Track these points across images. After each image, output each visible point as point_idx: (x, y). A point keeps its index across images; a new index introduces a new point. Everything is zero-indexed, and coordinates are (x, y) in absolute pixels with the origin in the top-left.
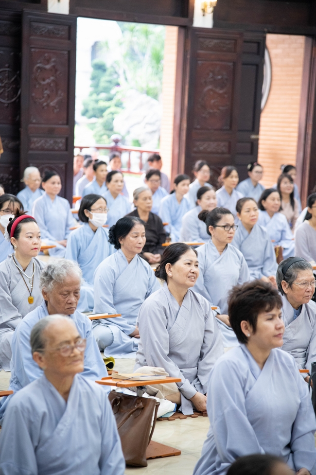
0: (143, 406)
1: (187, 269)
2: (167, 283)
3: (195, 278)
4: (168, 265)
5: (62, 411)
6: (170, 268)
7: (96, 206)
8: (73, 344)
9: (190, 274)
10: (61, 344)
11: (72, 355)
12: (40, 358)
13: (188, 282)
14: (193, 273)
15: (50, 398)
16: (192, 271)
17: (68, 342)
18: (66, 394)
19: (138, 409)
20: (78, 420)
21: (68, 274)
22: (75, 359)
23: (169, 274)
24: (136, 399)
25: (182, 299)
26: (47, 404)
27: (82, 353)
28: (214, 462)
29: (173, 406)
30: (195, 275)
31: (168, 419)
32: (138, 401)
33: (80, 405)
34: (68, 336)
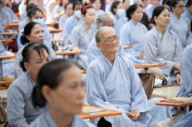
0: (148, 77)
1: (164, 18)
2: (156, 26)
3: (169, 22)
4: (155, 17)
5: (111, 68)
6: (156, 18)
7: (119, 6)
8: (112, 39)
9: (166, 21)
10: (107, 38)
11: (112, 43)
12: (99, 46)
13: (166, 25)
14: (168, 20)
15: (105, 64)
16: (167, 19)
17: (110, 38)
18: (113, 62)
19: (146, 78)
20: (119, 73)
21: (107, 18)
22: (114, 45)
23: (156, 21)
24: (144, 75)
25: (163, 33)
26: (105, 66)
27: (117, 43)
28: (185, 94)
29: (161, 82)
30: (168, 21)
31: (159, 87)
32: (146, 75)
33: (119, 66)
34: (110, 35)
